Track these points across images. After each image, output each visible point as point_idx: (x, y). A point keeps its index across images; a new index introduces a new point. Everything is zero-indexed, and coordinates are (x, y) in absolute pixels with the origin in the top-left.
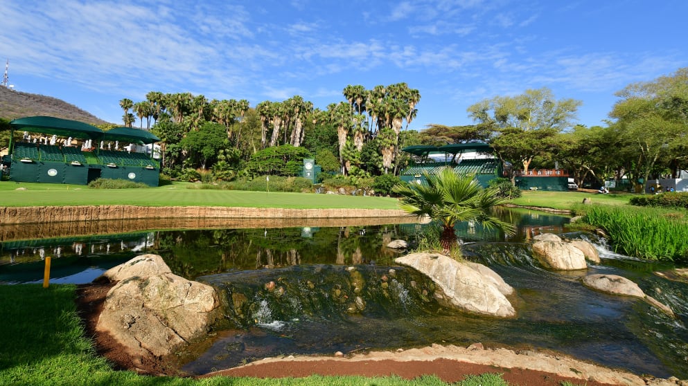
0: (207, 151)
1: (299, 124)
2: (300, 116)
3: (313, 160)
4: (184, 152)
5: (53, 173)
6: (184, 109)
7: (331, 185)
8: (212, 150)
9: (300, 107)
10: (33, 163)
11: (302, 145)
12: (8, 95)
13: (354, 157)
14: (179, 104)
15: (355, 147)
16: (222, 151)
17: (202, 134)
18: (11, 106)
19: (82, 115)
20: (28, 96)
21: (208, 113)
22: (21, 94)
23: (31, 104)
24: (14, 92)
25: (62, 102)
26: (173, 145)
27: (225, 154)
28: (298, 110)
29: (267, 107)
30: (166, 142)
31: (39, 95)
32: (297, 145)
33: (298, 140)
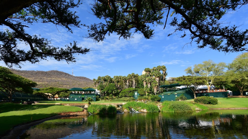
0: (110, 91)
1: (134, 81)
2: (134, 79)
3: (137, 92)
4: (105, 92)
5: (76, 99)
6: (105, 80)
7: (139, 99)
8: (111, 91)
9: (134, 76)
10: (73, 97)
11: (136, 88)
12: (73, 78)
13: (147, 90)
14: (104, 79)
15: (148, 87)
16: (114, 91)
17: (109, 87)
18: (74, 81)
19: (90, 81)
20: (78, 77)
21: (111, 81)
22: (76, 77)
23: (78, 80)
24: (75, 77)
25: (86, 78)
26: (102, 91)
27: (114, 92)
28: (133, 77)
29: (124, 78)
30: (101, 90)
31: (80, 77)
32: (134, 87)
33: (134, 86)
